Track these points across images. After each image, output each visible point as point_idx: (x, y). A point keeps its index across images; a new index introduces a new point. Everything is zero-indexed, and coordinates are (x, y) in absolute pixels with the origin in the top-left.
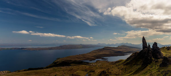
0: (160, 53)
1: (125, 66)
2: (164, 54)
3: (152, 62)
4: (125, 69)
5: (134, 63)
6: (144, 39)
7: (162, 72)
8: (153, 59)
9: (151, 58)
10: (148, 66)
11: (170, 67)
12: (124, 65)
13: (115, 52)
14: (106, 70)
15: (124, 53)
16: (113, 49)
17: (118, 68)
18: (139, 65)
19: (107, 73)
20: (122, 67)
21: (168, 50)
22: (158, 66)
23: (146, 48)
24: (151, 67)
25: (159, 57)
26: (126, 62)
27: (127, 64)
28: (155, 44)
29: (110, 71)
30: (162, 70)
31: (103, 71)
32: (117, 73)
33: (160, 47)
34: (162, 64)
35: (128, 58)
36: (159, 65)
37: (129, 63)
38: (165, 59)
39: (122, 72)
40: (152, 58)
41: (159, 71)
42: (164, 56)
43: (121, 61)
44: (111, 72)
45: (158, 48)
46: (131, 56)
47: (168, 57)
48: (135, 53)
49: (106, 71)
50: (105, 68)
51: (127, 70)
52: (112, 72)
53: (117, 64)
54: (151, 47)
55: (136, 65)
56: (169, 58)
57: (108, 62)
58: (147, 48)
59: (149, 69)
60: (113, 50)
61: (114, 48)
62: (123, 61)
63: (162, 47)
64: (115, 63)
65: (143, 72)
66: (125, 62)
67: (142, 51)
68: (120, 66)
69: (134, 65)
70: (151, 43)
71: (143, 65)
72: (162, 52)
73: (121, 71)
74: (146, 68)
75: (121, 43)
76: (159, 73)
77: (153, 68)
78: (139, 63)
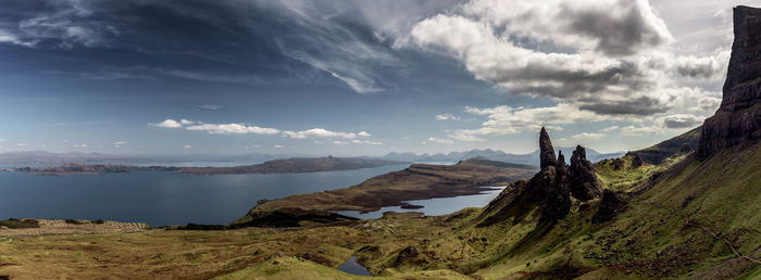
0: (592, 180)
1: (484, 230)
2: (604, 181)
3: (571, 210)
4: (483, 239)
5: (513, 219)
6: (544, 137)
7: (601, 238)
8: (574, 200)
9: (566, 197)
10: (557, 223)
11: (620, 222)
12: (478, 226)
13: (448, 184)
14: (416, 244)
15: (479, 184)
16: (442, 173)
17: (460, 238)
18: (528, 222)
19: (421, 256)
20: (474, 234)
21: (617, 168)
22: (588, 221)
23: (550, 167)
24: (568, 228)
25: (591, 191)
26: (488, 216)
27: (490, 222)
28: (580, 152)
29: (430, 248)
30: (600, 233)
31: (408, 250)
32: (455, 256)
33: (593, 162)
34: (599, 213)
35: (491, 204)
36: (590, 217)
37: (494, 217)
38: (609, 196)
39: (473, 250)
40: (571, 198)
41: (591, 237)
42: (605, 187)
43: (469, 212)
44: (433, 253)
45: (586, 163)
46: (502, 196)
47: (615, 190)
48: (517, 184)
49: (419, 250)
50: (412, 238)
51: (488, 242)
52: (438, 251)
53: (457, 225)
54: (568, 161)
55: (519, 225)
56: (619, 192)
57: (425, 217)
58: (553, 164)
59: (562, 235)
60: (440, 177)
61: (444, 168)
62: (477, 214)
63: (598, 160)
64: (448, 221)
65: (541, 244)
66: (482, 216)
67: (537, 175)
68: (464, 231)
69: (515, 223)
70: (566, 149)
71: (540, 221)
72: (599, 177)
73: (468, 247)
74: (553, 231)
75: (470, 150)
76: (591, 242)
77: (575, 227)
78: (528, 217)
